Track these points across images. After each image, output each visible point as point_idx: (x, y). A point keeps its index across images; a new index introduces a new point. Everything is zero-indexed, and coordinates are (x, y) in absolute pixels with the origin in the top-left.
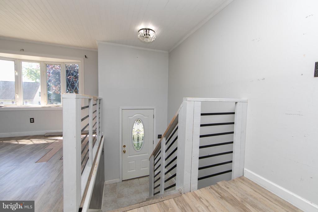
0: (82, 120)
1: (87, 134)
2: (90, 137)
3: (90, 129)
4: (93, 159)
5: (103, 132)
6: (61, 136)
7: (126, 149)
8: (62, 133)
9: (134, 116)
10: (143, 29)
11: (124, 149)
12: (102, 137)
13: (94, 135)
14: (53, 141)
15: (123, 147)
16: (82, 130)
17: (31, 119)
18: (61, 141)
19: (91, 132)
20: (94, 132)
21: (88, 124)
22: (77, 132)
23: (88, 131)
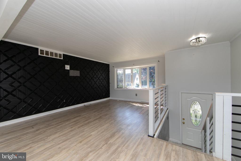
0: (155, 99)
1: (158, 105)
2: (159, 107)
3: (159, 103)
4: (161, 119)
5: (168, 106)
6: (148, 104)
7: (185, 121)
8: (149, 103)
9: (191, 98)
10: (194, 39)
11: (183, 121)
12: (167, 109)
13: (162, 107)
14: (145, 106)
15: (182, 120)
16: (155, 103)
17: (136, 94)
18: (148, 107)
19: (159, 104)
20: (162, 105)
21: (158, 101)
22: (153, 104)
23: (158, 104)
